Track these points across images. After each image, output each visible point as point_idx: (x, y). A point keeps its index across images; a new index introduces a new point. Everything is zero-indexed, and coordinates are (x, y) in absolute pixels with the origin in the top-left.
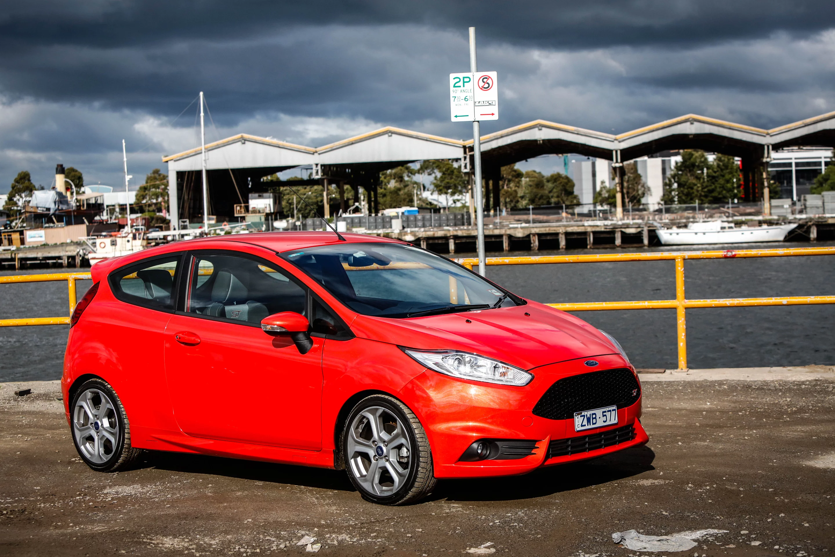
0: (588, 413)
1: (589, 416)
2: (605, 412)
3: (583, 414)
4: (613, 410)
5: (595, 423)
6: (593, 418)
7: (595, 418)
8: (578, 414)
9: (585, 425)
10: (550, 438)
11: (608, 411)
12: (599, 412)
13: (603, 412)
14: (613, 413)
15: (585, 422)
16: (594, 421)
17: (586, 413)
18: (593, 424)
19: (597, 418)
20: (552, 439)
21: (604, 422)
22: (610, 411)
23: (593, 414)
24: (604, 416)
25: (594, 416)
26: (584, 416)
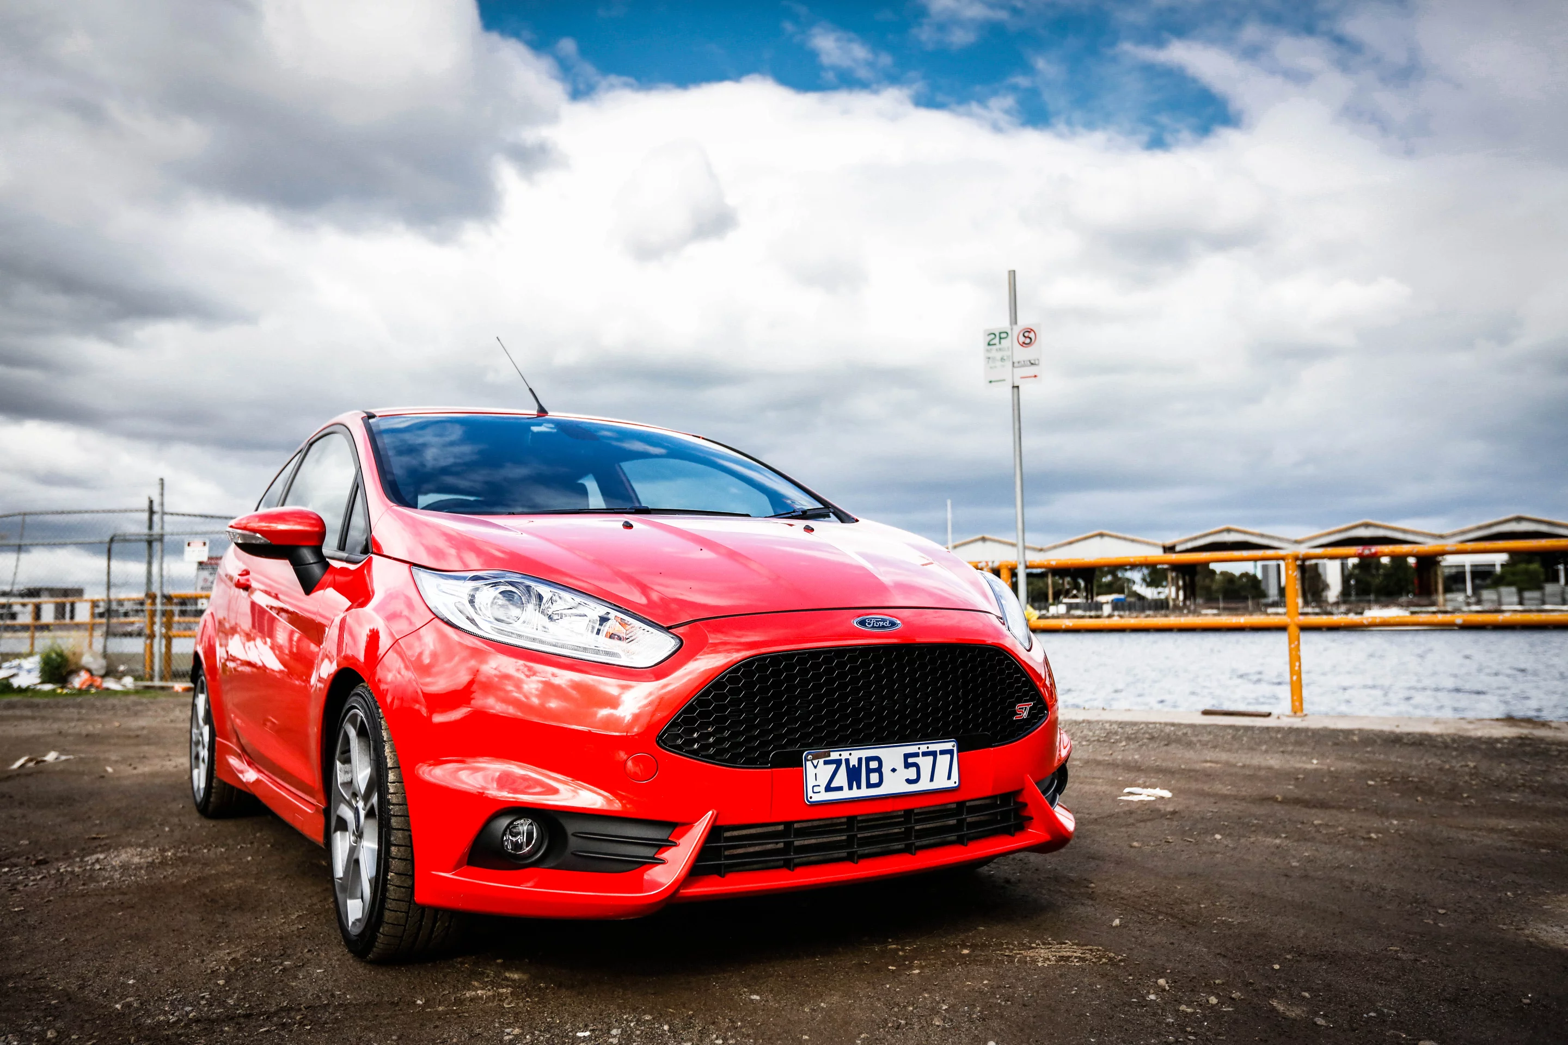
0: (854, 756)
1: (854, 761)
2: (916, 755)
3: (834, 756)
4: (943, 752)
5: (878, 785)
6: (869, 771)
7: (879, 770)
8: (816, 757)
9: (840, 789)
10: (715, 819)
11: (925, 754)
12: (892, 756)
13: (907, 756)
14: (943, 760)
15: (841, 779)
16: (874, 778)
17: (845, 755)
18: (869, 785)
19: (886, 770)
20: (719, 823)
21: (909, 781)
22: (934, 754)
23: (869, 759)
24: (907, 765)
25: (874, 765)
26: (838, 763)
